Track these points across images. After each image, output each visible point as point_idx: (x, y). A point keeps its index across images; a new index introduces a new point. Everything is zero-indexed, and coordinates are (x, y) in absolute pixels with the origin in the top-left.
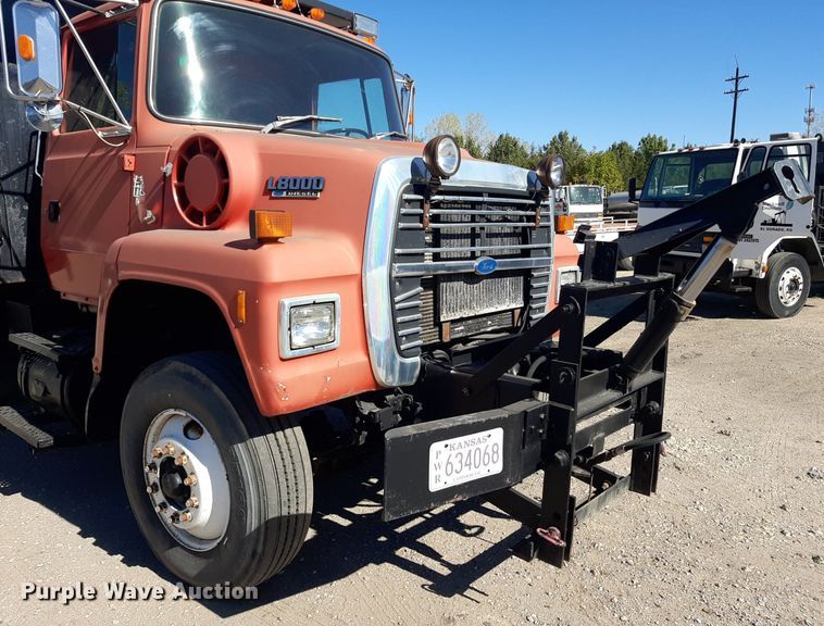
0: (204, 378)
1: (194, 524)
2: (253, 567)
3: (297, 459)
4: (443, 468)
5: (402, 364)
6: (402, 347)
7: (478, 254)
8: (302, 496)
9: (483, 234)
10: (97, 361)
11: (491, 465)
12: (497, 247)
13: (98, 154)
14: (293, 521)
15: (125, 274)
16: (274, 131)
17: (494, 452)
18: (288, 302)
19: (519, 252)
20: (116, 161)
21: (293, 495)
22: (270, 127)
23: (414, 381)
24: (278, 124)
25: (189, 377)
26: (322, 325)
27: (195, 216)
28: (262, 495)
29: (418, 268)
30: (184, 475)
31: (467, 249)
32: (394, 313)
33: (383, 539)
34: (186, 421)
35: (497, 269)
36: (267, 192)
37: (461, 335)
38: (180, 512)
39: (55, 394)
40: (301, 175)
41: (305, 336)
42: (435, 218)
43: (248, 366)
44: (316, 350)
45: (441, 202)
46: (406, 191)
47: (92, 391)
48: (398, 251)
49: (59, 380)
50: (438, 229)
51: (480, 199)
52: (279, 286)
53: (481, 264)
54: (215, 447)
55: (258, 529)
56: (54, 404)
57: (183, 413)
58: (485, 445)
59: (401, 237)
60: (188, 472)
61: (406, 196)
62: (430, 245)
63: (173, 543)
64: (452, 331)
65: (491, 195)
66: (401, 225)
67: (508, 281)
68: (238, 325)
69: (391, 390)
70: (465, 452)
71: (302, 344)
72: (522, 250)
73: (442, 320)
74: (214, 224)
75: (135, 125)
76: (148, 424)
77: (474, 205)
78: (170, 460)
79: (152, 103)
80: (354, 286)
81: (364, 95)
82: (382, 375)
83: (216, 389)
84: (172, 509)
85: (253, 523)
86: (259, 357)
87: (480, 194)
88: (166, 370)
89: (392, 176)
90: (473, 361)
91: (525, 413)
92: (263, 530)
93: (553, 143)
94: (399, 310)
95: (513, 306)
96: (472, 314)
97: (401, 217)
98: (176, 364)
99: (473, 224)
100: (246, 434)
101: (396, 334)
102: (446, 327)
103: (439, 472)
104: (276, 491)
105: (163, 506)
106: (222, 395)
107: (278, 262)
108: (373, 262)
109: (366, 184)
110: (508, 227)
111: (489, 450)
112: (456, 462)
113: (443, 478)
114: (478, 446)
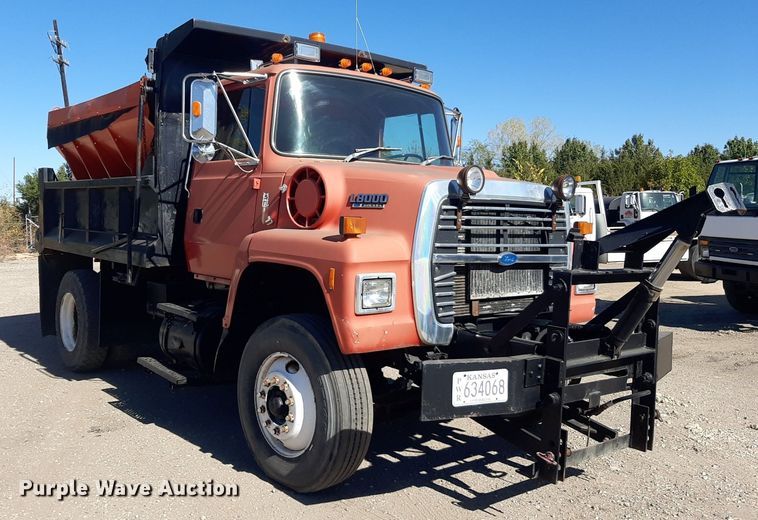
0: (302, 329)
1: (290, 434)
2: (330, 467)
3: (363, 390)
4: (463, 390)
5: (440, 328)
6: (440, 315)
7: (502, 250)
8: (365, 418)
9: (506, 234)
10: (226, 321)
11: (498, 395)
12: (519, 245)
13: (234, 177)
14: (359, 435)
15: (253, 258)
16: (353, 160)
17: (500, 386)
18: (362, 276)
19: (539, 250)
20: (247, 182)
21: (359, 416)
22: (351, 157)
23: (449, 342)
24: (356, 155)
25: (293, 329)
26: (383, 293)
27: (301, 220)
28: (338, 411)
29: (453, 258)
30: (284, 398)
31: (493, 246)
32: (434, 289)
33: (424, 472)
34: (287, 361)
35: (517, 261)
36: (349, 204)
37: (488, 312)
38: (280, 427)
39: (189, 348)
40: (372, 192)
41: (372, 301)
42: (467, 223)
43: (334, 318)
44: (379, 311)
45: (471, 211)
46: (444, 203)
47: (222, 341)
48: (437, 245)
49: (194, 336)
50: (469, 231)
51: (503, 208)
52: (356, 265)
53: (503, 257)
54: (308, 378)
55: (335, 437)
56: (188, 355)
57: (286, 355)
58: (494, 379)
59: (439, 235)
60: (288, 397)
61: (444, 207)
62: (463, 242)
63: (272, 452)
64: (480, 308)
65: (512, 206)
66: (440, 227)
67: (529, 272)
68: (329, 291)
69: (430, 347)
70: (479, 382)
71: (370, 305)
72: (541, 248)
73: (472, 298)
74: (312, 226)
75: (261, 158)
76: (260, 363)
77: (498, 213)
78: (276, 388)
79: (273, 144)
80: (405, 269)
81: (421, 130)
82: (424, 336)
83: (310, 336)
84: (274, 425)
85: (331, 432)
86: (341, 311)
87: (503, 205)
88: (276, 324)
89: (435, 193)
90: (494, 329)
91: (526, 361)
92: (338, 438)
93: (626, 147)
94: (438, 287)
95: (534, 293)
96: (497, 296)
97: (440, 221)
98: (284, 320)
99: (499, 227)
100: (330, 368)
101: (435, 304)
102: (475, 305)
103: (459, 393)
104: (348, 411)
105: (268, 422)
106: (315, 341)
107: (357, 250)
108: (419, 252)
109: (416, 197)
110: (528, 230)
111: (497, 384)
112: (472, 388)
113: (463, 398)
114: (489, 379)
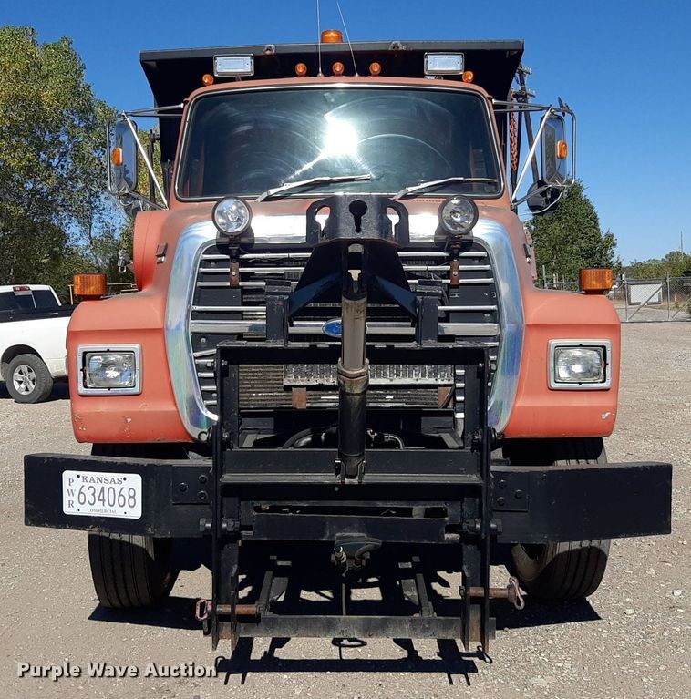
4: (76, 494)
6: (206, 403)
11: (127, 508)
17: (130, 497)
22: (265, 195)
24: (273, 191)
32: (196, 368)
36: (156, 258)
37: (331, 405)
44: (112, 392)
46: (210, 251)
48: (197, 308)
52: (77, 334)
53: (329, 325)
58: (121, 486)
64: (310, 399)
66: (200, 284)
70: (98, 487)
73: (287, 383)
79: (176, 188)
91: (172, 467)
97: (200, 276)
101: (200, 388)
102: (299, 393)
103: (72, 499)
111: (125, 493)
112: (89, 494)
113: (77, 505)
114: (113, 485)
